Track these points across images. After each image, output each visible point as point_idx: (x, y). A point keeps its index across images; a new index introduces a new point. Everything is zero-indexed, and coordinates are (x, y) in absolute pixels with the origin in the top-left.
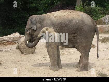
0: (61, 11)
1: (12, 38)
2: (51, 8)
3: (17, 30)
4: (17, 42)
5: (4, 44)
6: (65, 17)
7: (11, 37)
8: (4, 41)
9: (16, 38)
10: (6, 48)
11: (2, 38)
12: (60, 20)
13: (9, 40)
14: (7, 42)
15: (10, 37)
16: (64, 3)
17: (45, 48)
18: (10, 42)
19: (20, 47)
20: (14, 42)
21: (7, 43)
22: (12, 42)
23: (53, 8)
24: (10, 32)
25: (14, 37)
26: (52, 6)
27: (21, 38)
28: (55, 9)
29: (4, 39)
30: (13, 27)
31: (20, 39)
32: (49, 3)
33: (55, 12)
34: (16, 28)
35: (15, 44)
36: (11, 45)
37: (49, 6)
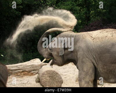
0: (102, 30)
1: (29, 66)
2: (87, 24)
3: (37, 55)
4: (36, 72)
5: (19, 74)
6: (107, 38)
7: (29, 64)
8: (19, 71)
9: (36, 66)
10: (21, 80)
11: (16, 66)
12: (99, 43)
13: (25, 69)
14: (23, 71)
15: (27, 65)
16: (105, 18)
17: (76, 82)
18: (27, 72)
19: (41, 79)
20: (33, 72)
21: (22, 74)
22: (30, 72)
23: (89, 25)
24: (27, 57)
25: (33, 65)
26: (87, 22)
27: (43, 66)
28: (92, 27)
29: (19, 68)
30: (31, 51)
31: (41, 67)
32: (84, 17)
33: (93, 32)
34: (35, 52)
35: (34, 75)
36: (28, 76)
37: (83, 22)
